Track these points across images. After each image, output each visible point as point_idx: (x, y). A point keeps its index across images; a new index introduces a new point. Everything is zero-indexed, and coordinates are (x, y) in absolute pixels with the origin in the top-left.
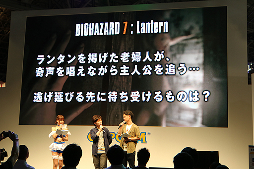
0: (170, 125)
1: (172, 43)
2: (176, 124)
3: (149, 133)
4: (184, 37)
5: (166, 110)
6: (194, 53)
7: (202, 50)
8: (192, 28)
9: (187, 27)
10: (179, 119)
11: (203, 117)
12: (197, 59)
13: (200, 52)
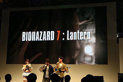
0: (80, 63)
1: (80, 24)
2: (83, 63)
3: (70, 68)
4: (86, 21)
5: (78, 56)
6: (91, 29)
7: (95, 27)
8: (90, 16)
9: (87, 16)
10: (84, 60)
11: (96, 59)
12: (93, 31)
13: (94, 28)
